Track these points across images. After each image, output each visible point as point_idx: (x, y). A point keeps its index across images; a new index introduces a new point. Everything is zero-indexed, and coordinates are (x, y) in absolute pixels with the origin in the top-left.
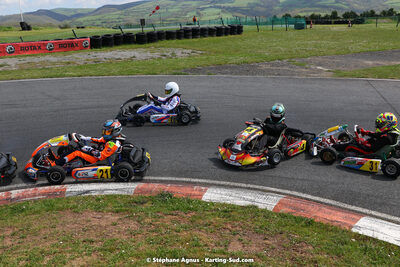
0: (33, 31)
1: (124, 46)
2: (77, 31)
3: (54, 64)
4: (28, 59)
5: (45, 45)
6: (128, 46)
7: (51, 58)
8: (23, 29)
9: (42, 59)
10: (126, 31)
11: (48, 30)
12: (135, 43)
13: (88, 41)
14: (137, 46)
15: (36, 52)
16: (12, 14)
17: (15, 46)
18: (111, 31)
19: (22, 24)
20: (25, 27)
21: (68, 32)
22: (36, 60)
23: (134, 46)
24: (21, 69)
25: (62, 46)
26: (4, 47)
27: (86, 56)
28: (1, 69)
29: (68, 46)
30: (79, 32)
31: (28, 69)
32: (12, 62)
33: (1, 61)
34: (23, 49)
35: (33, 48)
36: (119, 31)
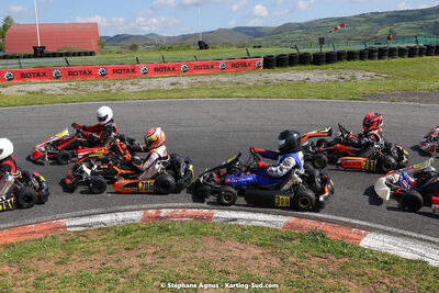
0: (210, 50)
1: (298, 67)
3: (224, 83)
4: (199, 78)
5: (218, 64)
6: (303, 67)
7: (223, 78)
8: (201, 48)
9: (213, 78)
10: (302, 51)
11: (225, 50)
12: (311, 63)
13: (261, 61)
14: (314, 66)
15: (207, 72)
17: (190, 65)
18: (287, 51)
19: (200, 42)
20: (203, 46)
21: (243, 52)
22: (207, 79)
23: (310, 67)
24: (192, 88)
25: (234, 66)
26: (179, 66)
27: (257, 77)
28: (173, 87)
29: (241, 65)
30: (253, 51)
31: (198, 89)
32: (184, 81)
33: (174, 80)
34: (197, 68)
35: (206, 67)
36: (295, 51)
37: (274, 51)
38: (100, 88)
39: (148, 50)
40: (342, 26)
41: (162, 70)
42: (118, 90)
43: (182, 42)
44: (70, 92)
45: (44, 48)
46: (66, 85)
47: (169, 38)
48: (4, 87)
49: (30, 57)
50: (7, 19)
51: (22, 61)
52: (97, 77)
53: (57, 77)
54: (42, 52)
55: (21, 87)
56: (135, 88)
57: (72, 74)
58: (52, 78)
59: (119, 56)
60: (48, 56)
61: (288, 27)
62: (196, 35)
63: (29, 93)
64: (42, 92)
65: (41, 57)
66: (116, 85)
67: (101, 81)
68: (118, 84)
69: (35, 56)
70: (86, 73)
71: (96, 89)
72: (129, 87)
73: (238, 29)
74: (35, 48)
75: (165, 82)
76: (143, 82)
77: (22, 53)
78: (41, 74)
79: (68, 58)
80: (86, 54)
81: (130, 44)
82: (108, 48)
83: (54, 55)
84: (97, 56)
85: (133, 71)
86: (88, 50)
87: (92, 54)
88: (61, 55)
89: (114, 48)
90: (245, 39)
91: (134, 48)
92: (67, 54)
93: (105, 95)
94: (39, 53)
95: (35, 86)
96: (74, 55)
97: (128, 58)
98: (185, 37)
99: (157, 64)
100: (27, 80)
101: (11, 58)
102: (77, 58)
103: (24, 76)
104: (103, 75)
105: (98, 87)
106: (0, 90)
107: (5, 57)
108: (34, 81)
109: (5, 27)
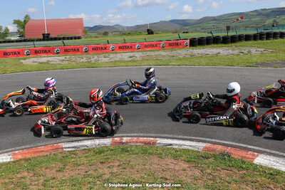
0: (155, 35)
1: (212, 45)
3: (164, 56)
4: (148, 53)
5: (160, 44)
6: (216, 45)
7: (163, 53)
8: (149, 34)
9: (157, 53)
10: (215, 35)
11: (166, 34)
12: (221, 43)
13: (188, 42)
14: (223, 45)
15: (153, 49)
17: (142, 44)
18: (205, 35)
19: (148, 30)
20: (150, 32)
21: (176, 36)
22: (153, 53)
23: (220, 45)
24: (143, 59)
25: (170, 45)
26: (135, 45)
27: (186, 52)
28: (130, 59)
29: (175, 45)
30: (183, 36)
31: (147, 60)
32: (138, 55)
33: (132, 54)
34: (146, 46)
35: (152, 46)
36: (210, 35)
37: (197, 35)
38: (84, 60)
39: (115, 35)
40: (242, 18)
41: (123, 48)
42: (96, 61)
43: (137, 30)
44: (66, 63)
45: (49, 34)
46: (63, 58)
47: (128, 28)
48: (25, 59)
49: (40, 40)
50: (27, 16)
51: (36, 43)
52: (82, 52)
53: (57, 53)
54: (48, 37)
55: (35, 59)
56: (106, 60)
57: (66, 51)
58: (54, 53)
59: (97, 39)
60: (52, 39)
61: (206, 20)
62: (146, 25)
63: (40, 63)
64: (48, 62)
65: (47, 40)
66: (94, 58)
67: (85, 55)
68: (96, 57)
69: (44, 40)
70: (76, 50)
71: (82, 60)
72: (103, 59)
73: (173, 21)
74: (44, 35)
75: (125, 56)
76: (112, 56)
77: (36, 38)
78: (47, 51)
79: (64, 41)
80: (75, 38)
81: (103, 31)
82: (90, 34)
83: (55, 39)
84: (83, 39)
85: (105, 49)
86: (77, 35)
87: (79, 38)
88: (60, 39)
89: (94, 34)
90: (178, 27)
91: (106, 34)
92: (64, 38)
94: (46, 37)
95: (44, 59)
96: (71, 38)
97: (102, 41)
98: (138, 27)
99: (120, 44)
100: (39, 55)
101: (29, 41)
102: (70, 41)
103: (36, 52)
104: (86, 51)
105: (83, 59)
106: (22, 61)
107: (25, 41)
108: (43, 55)
109: (25, 22)
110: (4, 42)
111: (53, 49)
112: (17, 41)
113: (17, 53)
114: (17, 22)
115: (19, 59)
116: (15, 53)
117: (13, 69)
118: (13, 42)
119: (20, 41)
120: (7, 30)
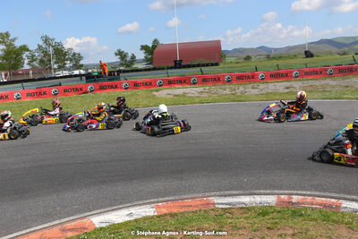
0: (315, 58)
2: (355, 57)
3: (333, 87)
4: (310, 83)
5: (326, 70)
7: (330, 82)
8: (307, 57)
9: (323, 82)
11: (329, 57)
15: (318, 77)
16: (297, 44)
17: (301, 71)
19: (306, 52)
20: (308, 54)
22: (317, 83)
25: (341, 71)
26: (291, 72)
28: (287, 91)
29: (348, 71)
32: (297, 85)
33: (288, 84)
34: (307, 74)
35: (315, 73)
38: (228, 91)
41: (277, 76)
42: (242, 93)
43: (288, 53)
44: (205, 95)
45: (181, 61)
46: (202, 89)
47: (276, 49)
48: (157, 91)
49: (171, 68)
50: (155, 41)
51: (169, 71)
52: (224, 82)
53: (194, 84)
54: (179, 64)
55: (169, 91)
56: (256, 91)
57: (205, 81)
58: (190, 84)
59: (238, 65)
60: (185, 67)
63: (175, 96)
64: (184, 94)
65: (179, 68)
66: (240, 89)
67: (227, 86)
68: (242, 89)
69: (175, 68)
70: (217, 80)
71: (225, 92)
72: (251, 90)
74: (175, 61)
75: (280, 86)
76: (262, 86)
78: (183, 81)
80: (212, 65)
81: (244, 56)
83: (189, 66)
84: (221, 65)
85: (253, 77)
86: (214, 62)
87: (217, 64)
88: (194, 66)
91: (248, 58)
93: (233, 97)
94: (178, 65)
95: (179, 90)
96: (207, 65)
97: (248, 68)
99: (273, 70)
100: (173, 86)
101: (159, 69)
102: (210, 68)
103: (170, 83)
104: (229, 81)
105: (226, 90)
106: (155, 93)
107: (154, 69)
108: (177, 86)
109: (154, 47)
110: (132, 71)
111: (190, 78)
112: (146, 70)
113: (149, 84)
114: (144, 48)
115: (152, 91)
116: (146, 84)
117: (145, 102)
118: (140, 70)
119: (149, 70)
120: (133, 57)
